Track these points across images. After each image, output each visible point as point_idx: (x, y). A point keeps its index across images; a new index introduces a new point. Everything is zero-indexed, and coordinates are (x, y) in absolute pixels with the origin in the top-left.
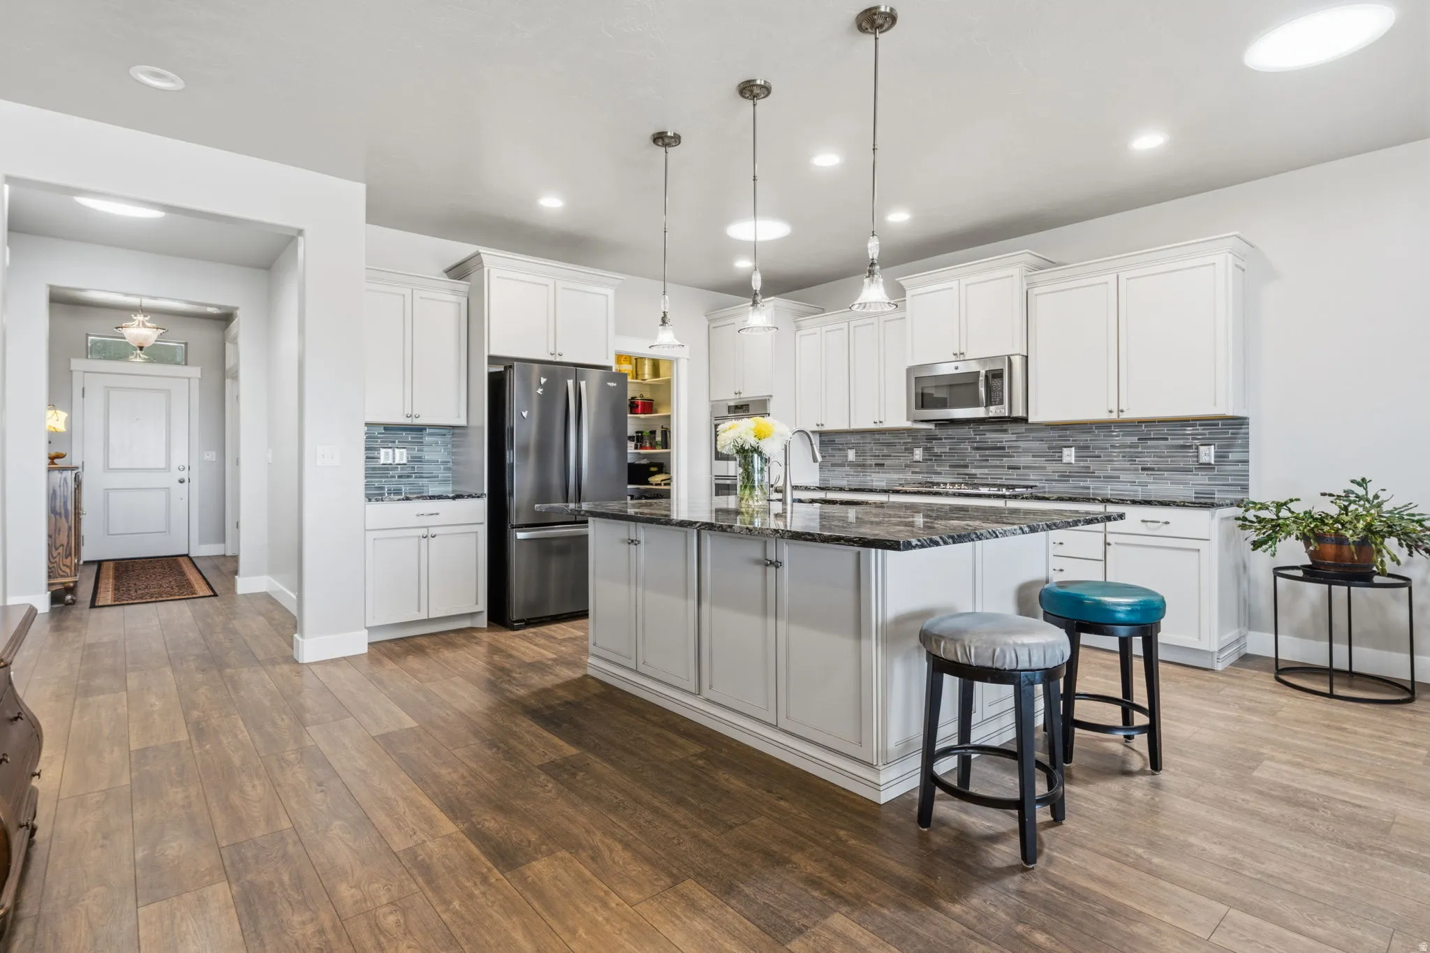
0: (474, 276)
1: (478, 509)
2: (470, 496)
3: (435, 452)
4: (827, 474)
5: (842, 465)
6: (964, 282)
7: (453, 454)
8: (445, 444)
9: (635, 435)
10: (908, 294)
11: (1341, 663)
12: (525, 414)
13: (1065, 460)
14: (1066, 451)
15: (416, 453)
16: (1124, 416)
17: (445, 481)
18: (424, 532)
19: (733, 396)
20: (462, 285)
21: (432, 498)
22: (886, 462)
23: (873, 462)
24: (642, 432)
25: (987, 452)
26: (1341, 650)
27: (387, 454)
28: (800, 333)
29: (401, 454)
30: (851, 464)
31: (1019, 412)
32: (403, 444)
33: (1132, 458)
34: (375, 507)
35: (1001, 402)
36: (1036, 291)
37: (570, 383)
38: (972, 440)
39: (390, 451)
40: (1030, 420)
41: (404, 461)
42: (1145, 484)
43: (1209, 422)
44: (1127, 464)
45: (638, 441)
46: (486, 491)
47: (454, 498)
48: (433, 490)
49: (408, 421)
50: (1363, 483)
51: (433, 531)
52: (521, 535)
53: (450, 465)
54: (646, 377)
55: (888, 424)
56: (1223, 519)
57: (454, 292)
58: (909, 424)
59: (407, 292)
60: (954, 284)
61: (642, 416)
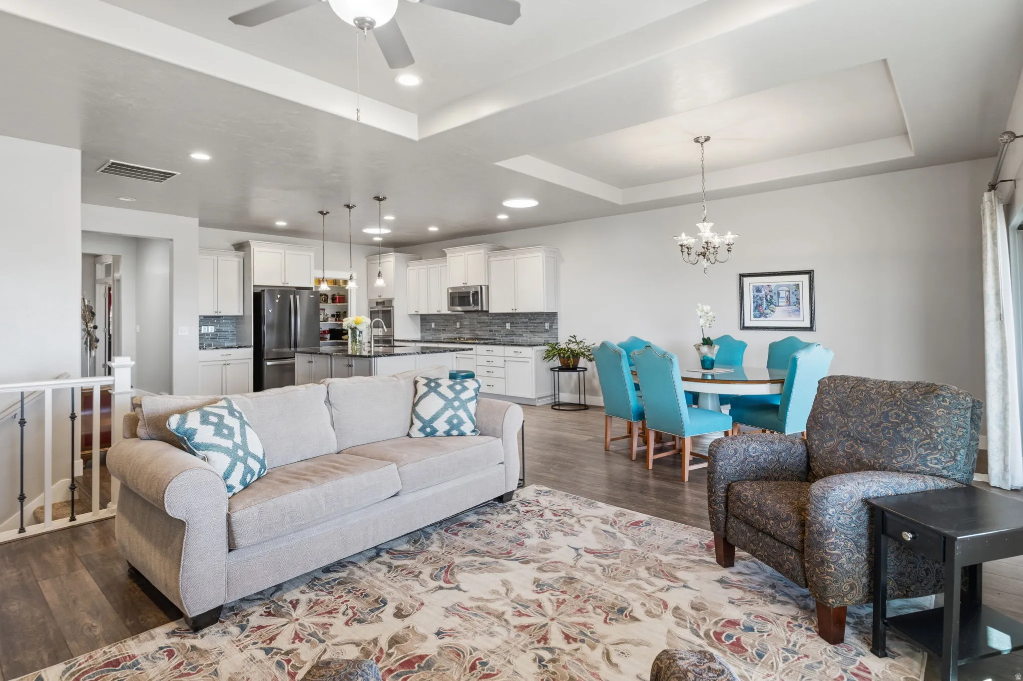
0: (246, 249)
1: (248, 353)
2: (245, 347)
3: (229, 328)
4: (424, 334)
5: (430, 330)
6: (466, 253)
7: (236, 327)
8: (232, 323)
9: (335, 313)
10: (448, 256)
11: (582, 402)
12: (270, 311)
13: (507, 327)
14: (507, 325)
15: (218, 328)
16: (517, 311)
17: (232, 340)
18: (224, 362)
19: (378, 298)
20: (241, 253)
21: (228, 348)
22: (446, 328)
23: (442, 329)
24: (339, 312)
25: (482, 324)
26: (582, 397)
27: (205, 328)
28: (408, 269)
29: (212, 328)
30: (434, 330)
31: (485, 309)
32: (212, 324)
33: (526, 327)
34: (203, 351)
35: (478, 305)
36: (491, 259)
37: (292, 296)
38: (477, 320)
39: (206, 327)
40: (490, 312)
41: (213, 332)
42: (530, 338)
43: (547, 314)
44: (525, 330)
45: (337, 317)
46: (253, 345)
47: (238, 348)
48: (226, 345)
49: (216, 314)
50: (574, 337)
51: (228, 362)
52: (269, 363)
53: (235, 333)
54: (341, 284)
55: (442, 312)
56: (537, 351)
57: (237, 256)
58: (449, 312)
59: (215, 258)
60: (463, 254)
61: (338, 304)
